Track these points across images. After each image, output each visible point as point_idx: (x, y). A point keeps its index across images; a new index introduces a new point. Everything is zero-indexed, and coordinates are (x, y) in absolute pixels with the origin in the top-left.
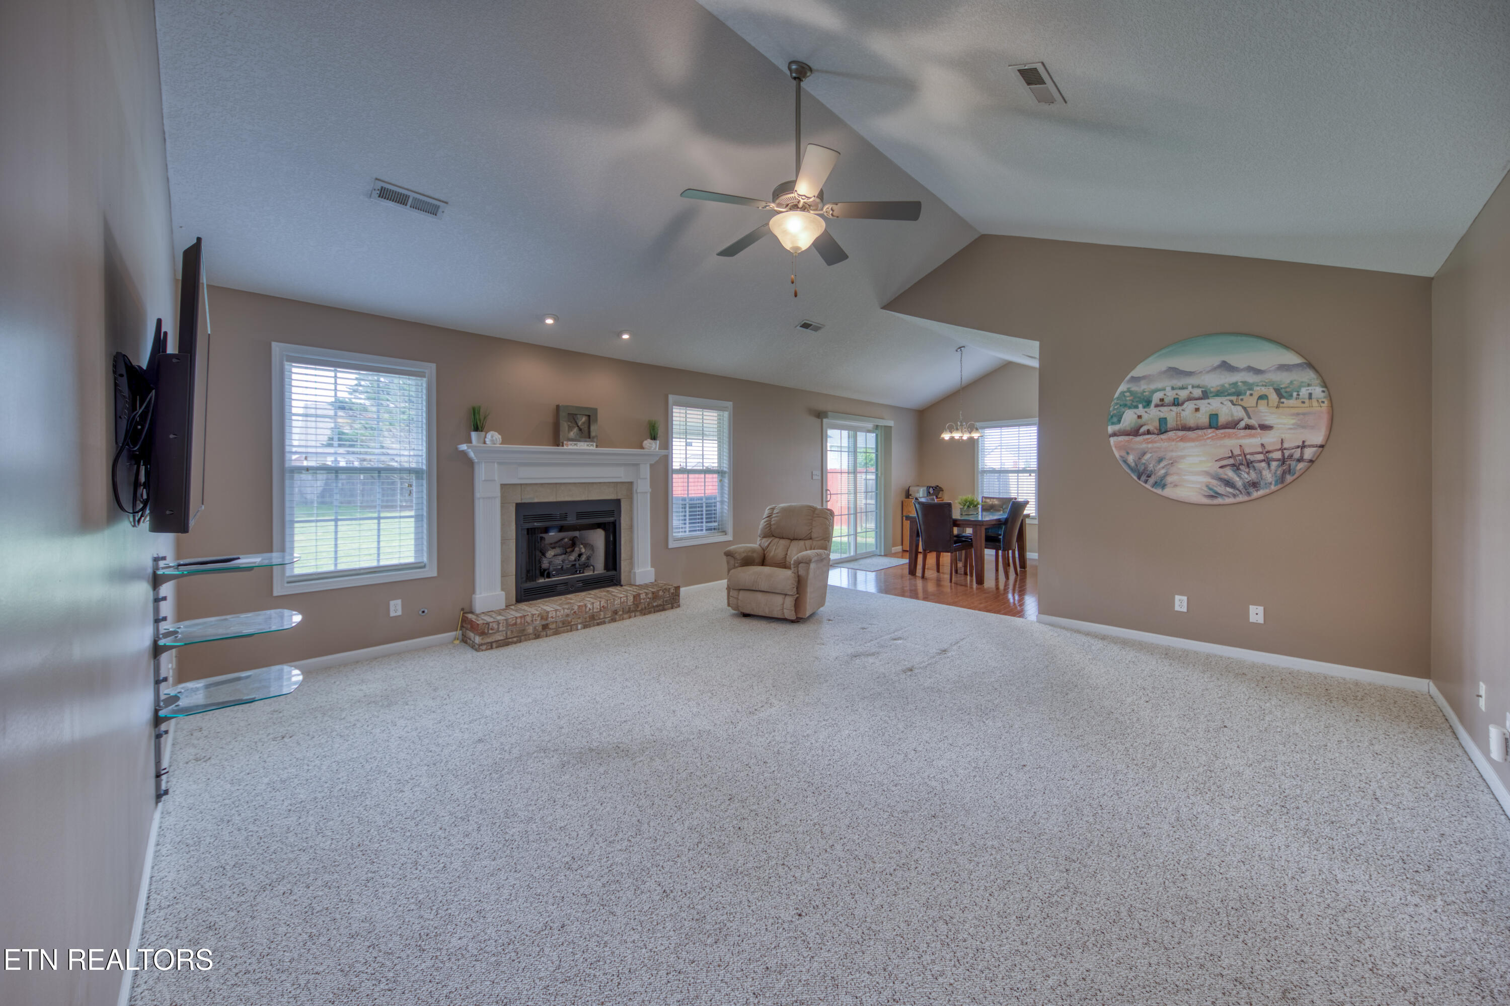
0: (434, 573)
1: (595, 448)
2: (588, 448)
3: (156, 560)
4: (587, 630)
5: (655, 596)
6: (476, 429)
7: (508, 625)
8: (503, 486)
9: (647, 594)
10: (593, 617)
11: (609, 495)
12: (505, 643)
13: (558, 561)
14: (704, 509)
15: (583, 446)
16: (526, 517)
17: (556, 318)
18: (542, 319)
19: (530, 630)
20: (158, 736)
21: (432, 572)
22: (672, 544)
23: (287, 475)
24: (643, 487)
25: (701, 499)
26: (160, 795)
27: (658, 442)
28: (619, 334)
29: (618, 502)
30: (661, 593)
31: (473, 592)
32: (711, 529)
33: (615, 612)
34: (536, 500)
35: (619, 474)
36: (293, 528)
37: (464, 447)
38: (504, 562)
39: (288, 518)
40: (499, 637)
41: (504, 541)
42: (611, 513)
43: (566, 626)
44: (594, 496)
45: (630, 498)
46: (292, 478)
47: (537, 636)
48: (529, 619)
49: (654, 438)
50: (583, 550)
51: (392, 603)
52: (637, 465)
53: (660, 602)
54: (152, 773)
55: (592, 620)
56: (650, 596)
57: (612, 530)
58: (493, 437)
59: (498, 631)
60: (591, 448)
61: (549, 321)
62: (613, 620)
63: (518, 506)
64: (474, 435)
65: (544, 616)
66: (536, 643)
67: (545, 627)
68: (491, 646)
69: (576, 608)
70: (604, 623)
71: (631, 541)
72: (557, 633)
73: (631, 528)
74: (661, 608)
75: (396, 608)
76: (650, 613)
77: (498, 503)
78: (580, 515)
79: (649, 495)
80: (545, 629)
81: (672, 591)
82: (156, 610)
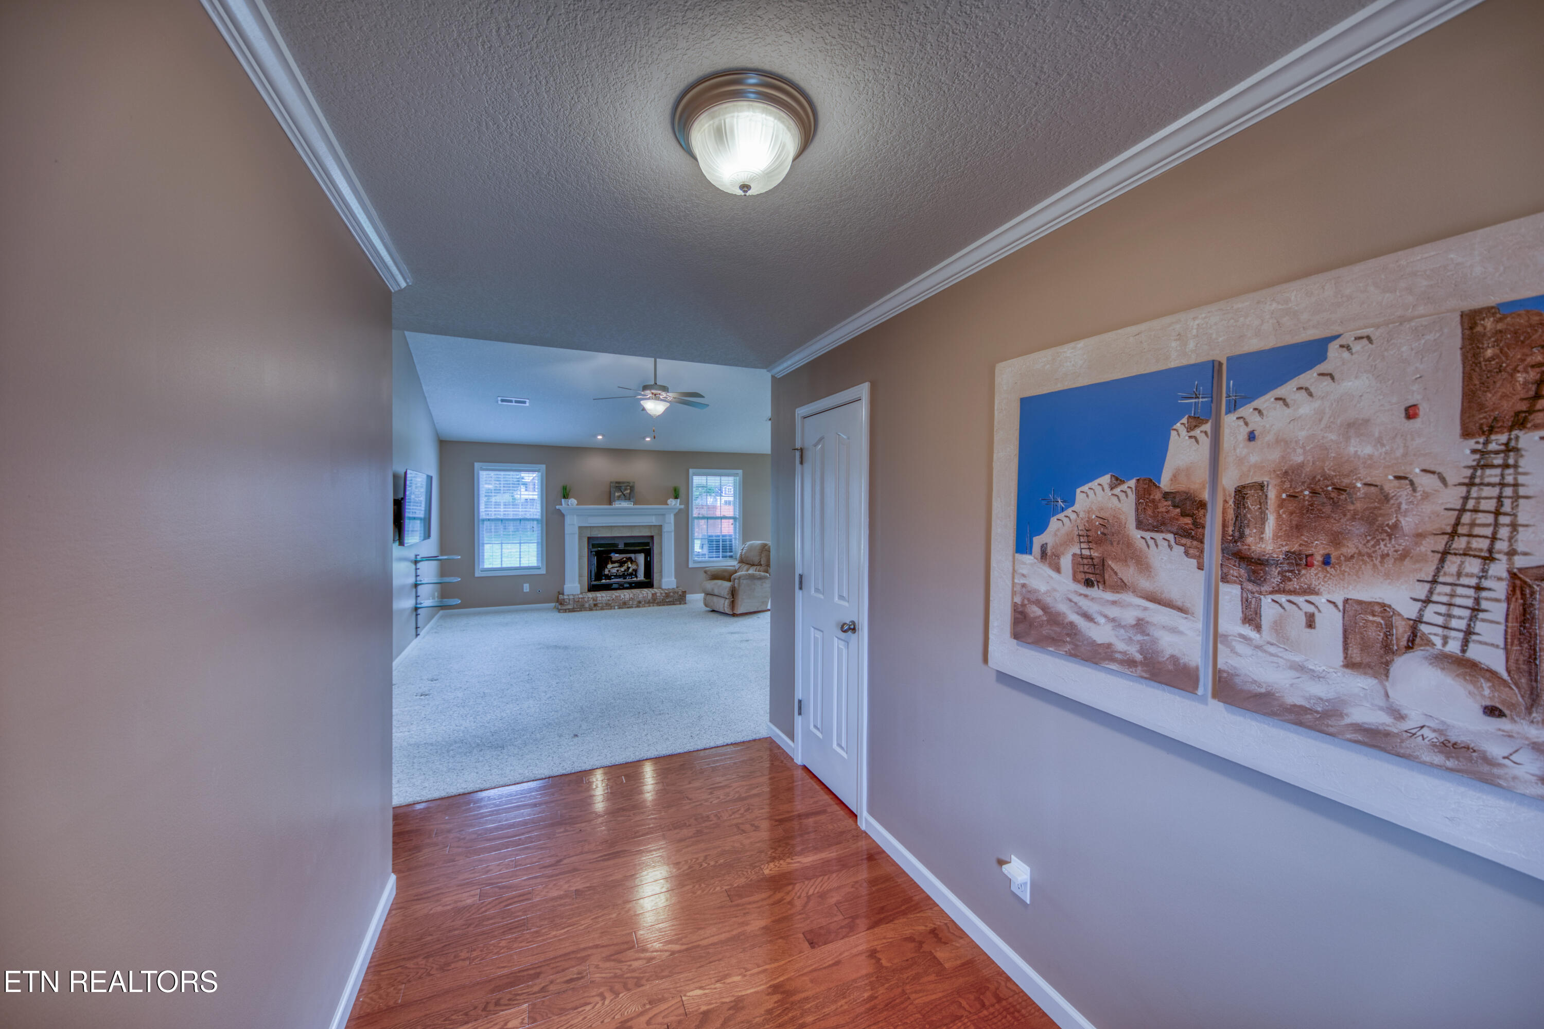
0: (544, 572)
1: (635, 505)
2: (631, 505)
3: (416, 556)
4: (621, 610)
5: (667, 595)
6: (564, 497)
7: (574, 601)
8: (580, 528)
9: (661, 593)
10: (625, 603)
11: (646, 533)
12: (572, 610)
13: (614, 570)
14: (721, 543)
15: (625, 504)
16: (594, 546)
17: (603, 435)
18: (595, 436)
19: (587, 605)
20: (417, 615)
21: (543, 571)
22: (691, 565)
23: (481, 523)
24: (669, 527)
25: (719, 536)
26: (417, 635)
27: (679, 500)
28: (644, 438)
29: (652, 537)
30: (672, 594)
31: (564, 584)
32: (726, 557)
33: (640, 602)
34: (599, 536)
35: (653, 521)
36: (483, 546)
37: (558, 507)
38: (580, 568)
39: (481, 542)
40: (570, 607)
41: (580, 557)
42: (647, 544)
43: (608, 606)
44: (636, 533)
45: (660, 534)
46: (483, 524)
47: (591, 609)
48: (586, 600)
49: (676, 498)
50: (630, 565)
51: (525, 585)
52: (664, 515)
53: (671, 599)
54: (414, 626)
55: (624, 605)
56: (664, 595)
57: (648, 553)
58: (573, 501)
59: (569, 604)
61: (600, 437)
62: (638, 606)
63: (589, 538)
64: (563, 500)
65: (595, 599)
66: (590, 613)
67: (595, 605)
68: (565, 611)
69: (614, 596)
70: (632, 607)
71: (661, 561)
72: (602, 609)
73: (661, 553)
74: (672, 603)
75: (526, 588)
76: (664, 605)
77: (577, 536)
78: (626, 545)
79: (673, 534)
80: (595, 606)
81: (680, 593)
82: (416, 572)
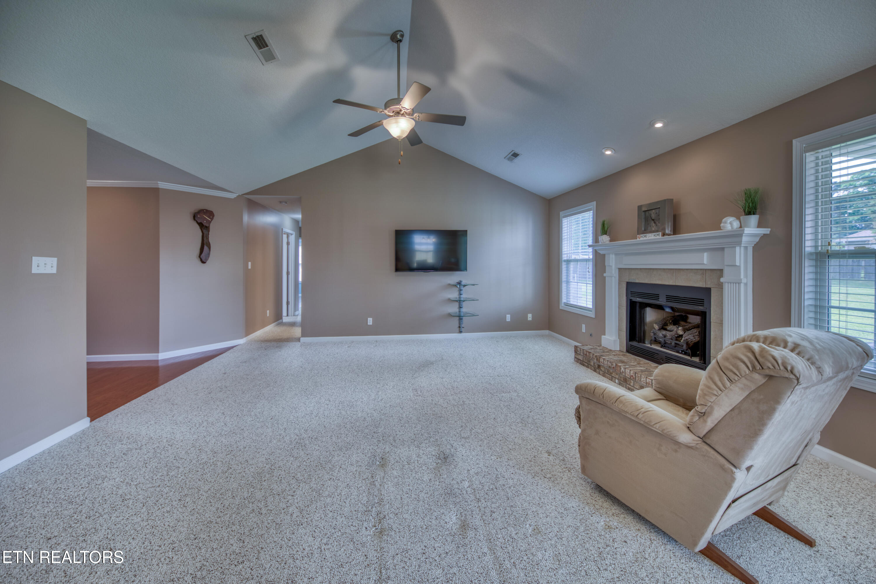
0: (594, 316)
1: (660, 237)
2: (655, 237)
7: (583, 353)
11: (692, 282)
12: (582, 363)
15: (651, 237)
16: (632, 293)
19: (592, 363)
23: (564, 263)
29: (708, 290)
31: (604, 334)
34: (637, 281)
38: (620, 319)
42: (701, 302)
44: (681, 282)
45: (721, 288)
47: (595, 370)
48: (591, 355)
51: (583, 325)
59: (580, 354)
60: (658, 237)
63: (628, 284)
65: (598, 359)
67: (599, 367)
68: (578, 361)
71: (722, 338)
75: (584, 328)
78: (669, 298)
